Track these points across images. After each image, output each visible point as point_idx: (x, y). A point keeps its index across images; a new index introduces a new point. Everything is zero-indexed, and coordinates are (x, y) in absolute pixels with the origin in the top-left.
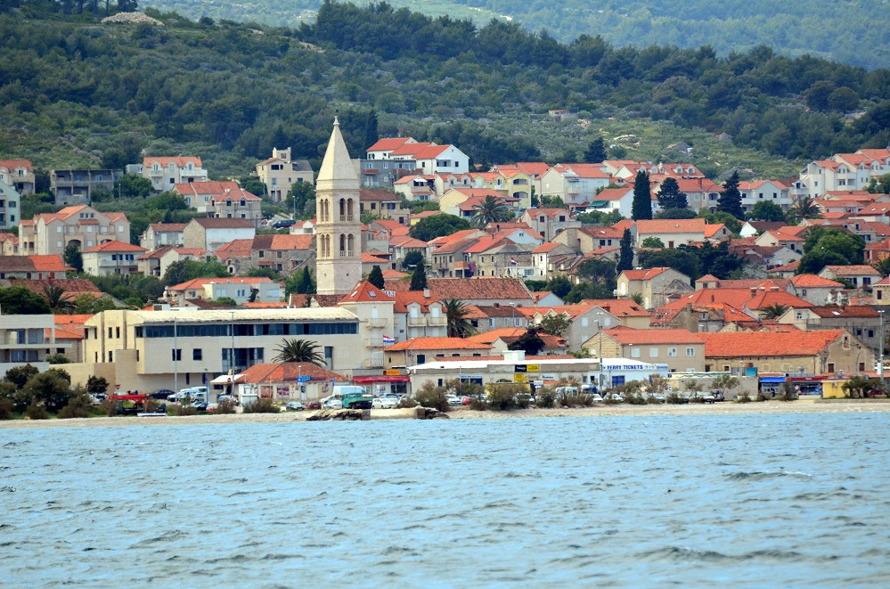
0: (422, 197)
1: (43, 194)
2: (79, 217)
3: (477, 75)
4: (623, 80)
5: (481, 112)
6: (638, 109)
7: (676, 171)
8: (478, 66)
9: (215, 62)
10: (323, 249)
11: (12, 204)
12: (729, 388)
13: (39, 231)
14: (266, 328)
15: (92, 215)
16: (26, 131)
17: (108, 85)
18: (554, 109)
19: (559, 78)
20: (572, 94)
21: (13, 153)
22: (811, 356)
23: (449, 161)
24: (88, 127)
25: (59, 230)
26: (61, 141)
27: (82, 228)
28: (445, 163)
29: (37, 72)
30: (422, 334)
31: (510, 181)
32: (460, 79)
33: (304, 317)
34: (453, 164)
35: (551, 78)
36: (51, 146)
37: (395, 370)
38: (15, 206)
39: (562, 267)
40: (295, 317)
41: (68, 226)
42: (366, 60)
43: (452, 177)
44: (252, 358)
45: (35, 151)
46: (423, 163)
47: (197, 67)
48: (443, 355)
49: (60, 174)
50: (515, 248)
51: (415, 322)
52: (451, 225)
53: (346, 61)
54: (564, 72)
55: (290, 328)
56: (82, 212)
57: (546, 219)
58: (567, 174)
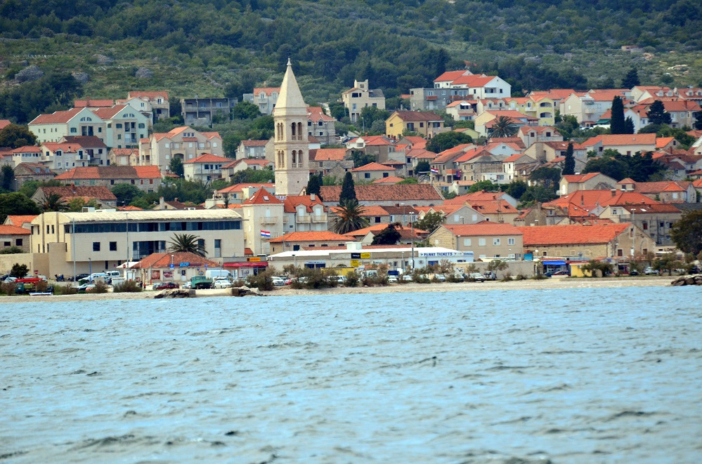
0: (467, 118)
1: (175, 118)
2: (183, 136)
3: (572, 19)
4: (688, 21)
5: (567, 48)
6: (694, 44)
7: (688, 94)
8: (574, 11)
9: (361, 12)
10: (279, 162)
11: (142, 126)
12: (501, 269)
13: (152, 147)
14: (167, 225)
15: (193, 135)
16: (179, 69)
17: (252, 31)
18: (626, 45)
19: (639, 19)
20: (645, 33)
21: (163, 86)
22: (604, 243)
23: (495, 88)
24: (226, 64)
25: (167, 146)
26: (203, 76)
27: (185, 145)
28: (492, 91)
29: (200, 22)
30: (308, 229)
31: (538, 104)
32: (558, 22)
33: (199, 216)
34: (498, 91)
35: (632, 20)
36: (195, 80)
37: (259, 258)
38: (144, 127)
39: (524, 173)
40: (191, 217)
41: (173, 143)
42: (487, 9)
43: (490, 102)
44: (157, 249)
45: (181, 84)
46: (475, 90)
47: (347, 16)
48: (314, 246)
49: (189, 102)
50: (490, 158)
51: (302, 220)
52: (457, 141)
53: (470, 9)
54: (644, 16)
55: (187, 226)
56: (185, 132)
57: (535, 134)
58: (584, 98)
